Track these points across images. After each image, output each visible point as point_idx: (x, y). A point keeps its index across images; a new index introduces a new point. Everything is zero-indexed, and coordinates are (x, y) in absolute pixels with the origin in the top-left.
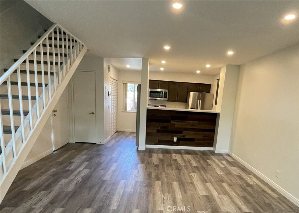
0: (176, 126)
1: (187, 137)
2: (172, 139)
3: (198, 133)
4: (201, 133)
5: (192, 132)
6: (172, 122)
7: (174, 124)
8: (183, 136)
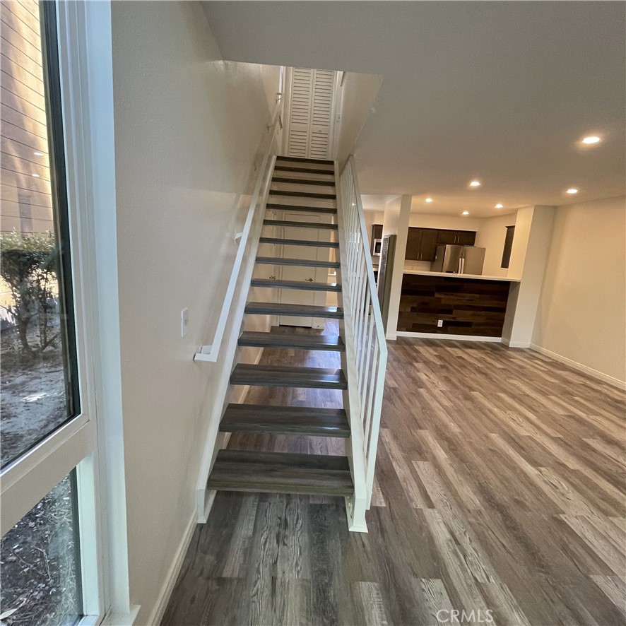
0: (443, 302)
1: (460, 319)
2: (434, 322)
3: (478, 313)
4: (483, 313)
5: (469, 313)
6: (437, 295)
7: (440, 299)
8: (454, 318)
